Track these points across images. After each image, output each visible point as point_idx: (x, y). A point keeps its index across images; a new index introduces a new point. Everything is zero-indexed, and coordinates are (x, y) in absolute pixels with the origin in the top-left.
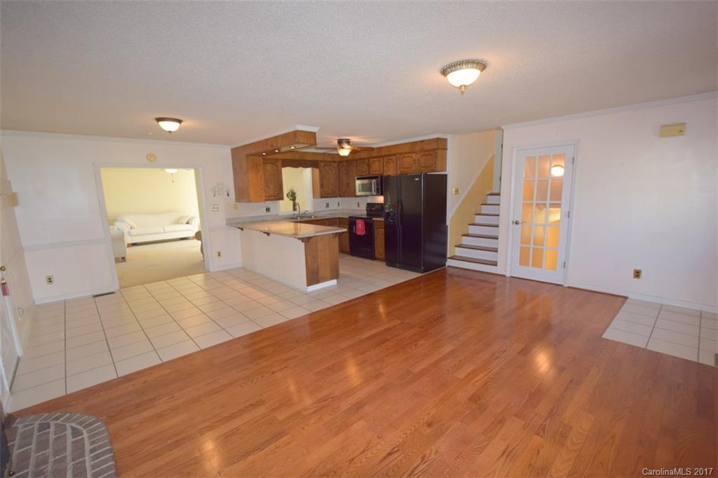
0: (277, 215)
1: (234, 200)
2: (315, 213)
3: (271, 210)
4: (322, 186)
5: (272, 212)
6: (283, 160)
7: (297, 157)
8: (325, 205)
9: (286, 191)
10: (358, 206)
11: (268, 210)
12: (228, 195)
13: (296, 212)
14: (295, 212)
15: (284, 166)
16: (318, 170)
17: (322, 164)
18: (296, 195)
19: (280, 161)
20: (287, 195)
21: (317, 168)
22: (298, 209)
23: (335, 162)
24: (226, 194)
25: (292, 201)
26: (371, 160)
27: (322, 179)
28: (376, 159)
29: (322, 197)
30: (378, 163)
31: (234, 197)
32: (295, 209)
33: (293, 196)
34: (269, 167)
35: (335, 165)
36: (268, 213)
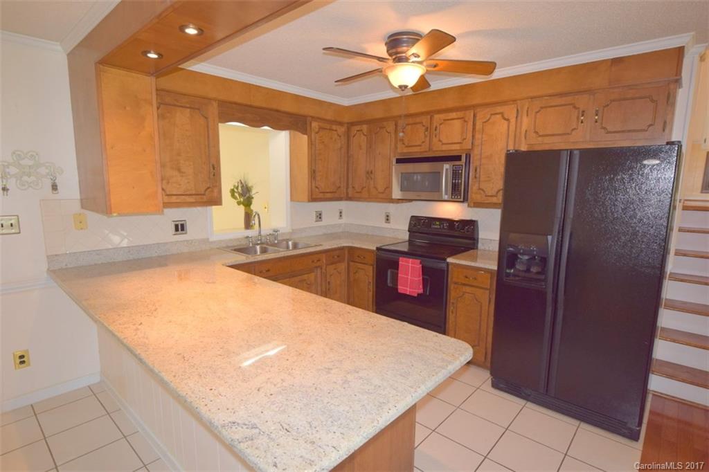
0: (206, 241)
1: (78, 204)
2: (294, 232)
3: (189, 227)
4: (313, 174)
5: (192, 233)
6: (222, 103)
7: (258, 101)
8: (314, 215)
9: (228, 182)
10: (387, 220)
11: (180, 228)
12: (54, 187)
13: (252, 233)
14: (250, 233)
15: (226, 118)
16: (306, 137)
17: (315, 125)
18: (254, 191)
19: (215, 104)
20: (232, 192)
21: (304, 132)
22: (257, 226)
23: (341, 124)
24: (49, 183)
25: (242, 208)
26: (437, 117)
27: (313, 159)
28: (454, 115)
29: (313, 199)
30: (457, 124)
31: (76, 195)
32: (248, 225)
33: (245, 195)
34: (182, 118)
35: (342, 130)
36: (181, 237)
